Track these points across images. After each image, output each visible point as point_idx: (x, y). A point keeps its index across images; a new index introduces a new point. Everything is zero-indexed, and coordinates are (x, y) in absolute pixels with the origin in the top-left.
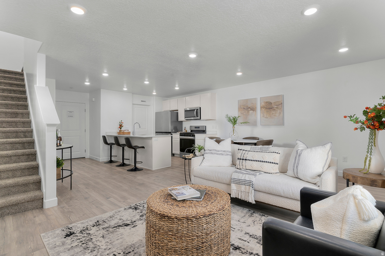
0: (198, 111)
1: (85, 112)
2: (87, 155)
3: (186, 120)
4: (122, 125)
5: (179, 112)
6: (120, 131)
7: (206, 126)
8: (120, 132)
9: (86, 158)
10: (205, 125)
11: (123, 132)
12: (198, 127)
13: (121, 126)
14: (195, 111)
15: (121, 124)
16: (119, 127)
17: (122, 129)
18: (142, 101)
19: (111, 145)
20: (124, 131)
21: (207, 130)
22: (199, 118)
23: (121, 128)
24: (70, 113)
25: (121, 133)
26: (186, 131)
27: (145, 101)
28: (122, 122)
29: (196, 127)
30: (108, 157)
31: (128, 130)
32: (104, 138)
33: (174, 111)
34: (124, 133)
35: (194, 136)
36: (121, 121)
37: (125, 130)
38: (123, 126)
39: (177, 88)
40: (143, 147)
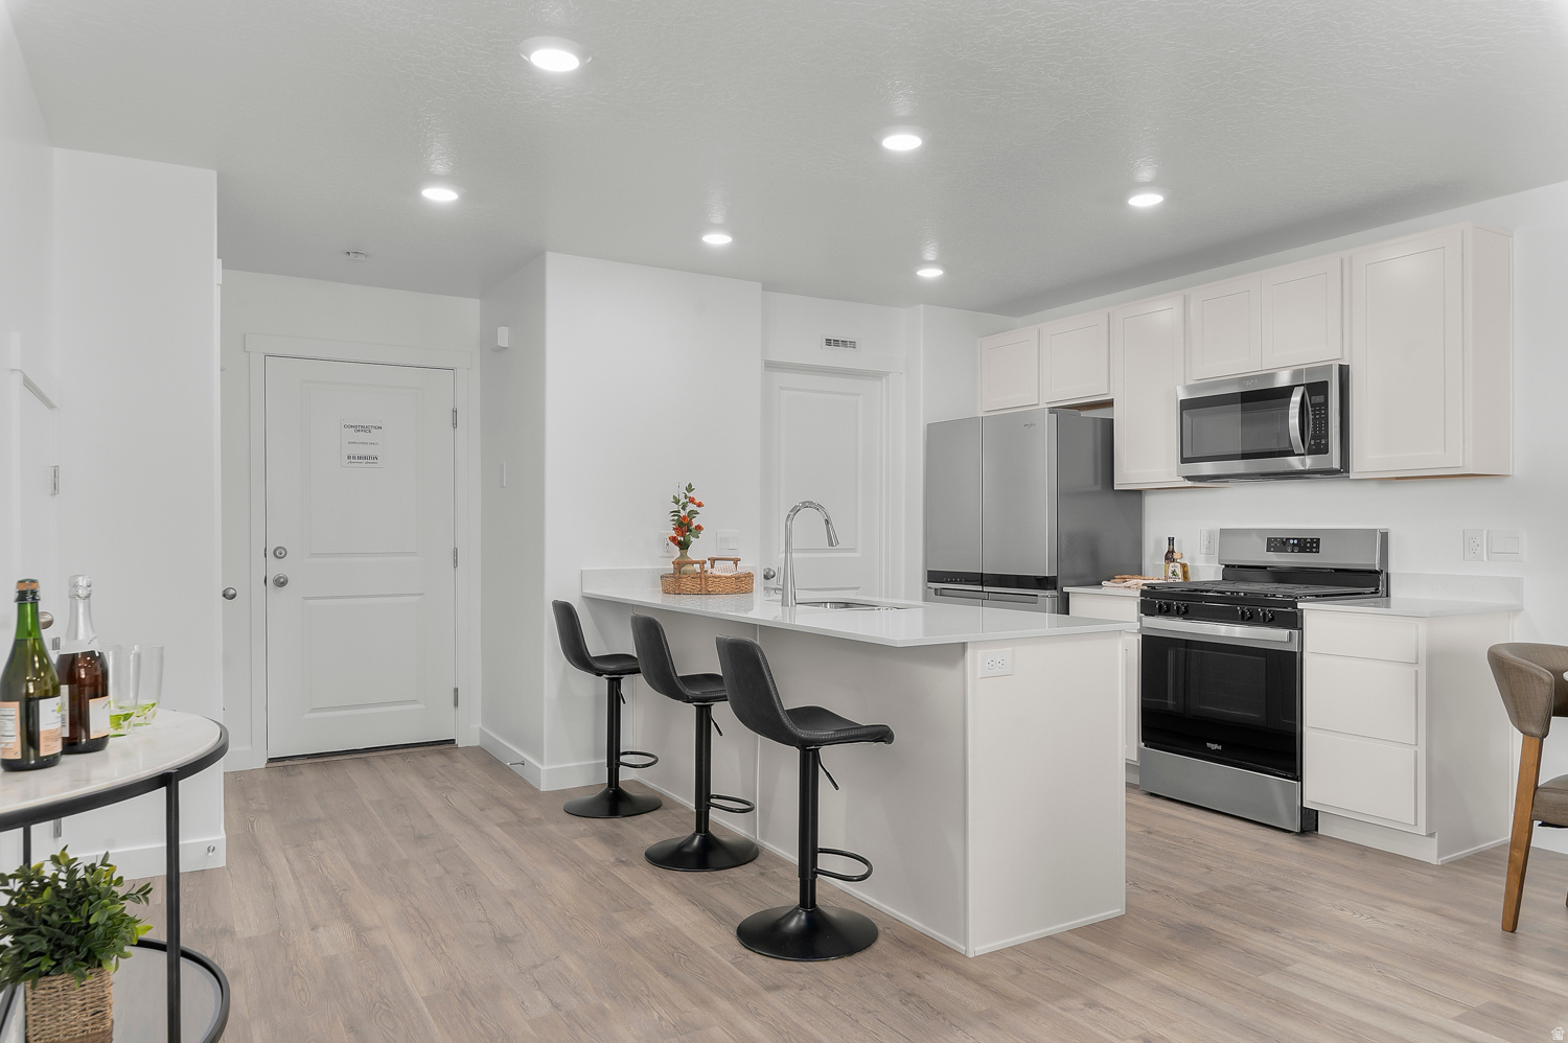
0: (1319, 399)
1: (455, 425)
2: (469, 731)
3: (1189, 478)
4: (695, 523)
5: (1118, 414)
6: (679, 565)
7: (1385, 536)
8: (678, 579)
9: (460, 743)
10: (1380, 526)
11: (702, 576)
12: (1308, 544)
13: (684, 530)
14: (1296, 399)
15: (683, 513)
16: (673, 539)
17: (693, 553)
18: (828, 342)
19: (613, 670)
20: (708, 566)
21: (1393, 569)
22: (1336, 465)
23: (684, 546)
24: (362, 436)
25: (687, 583)
26: (1185, 573)
27: (853, 344)
28: (692, 500)
29: (1278, 544)
30: (596, 755)
31: (736, 561)
32: (566, 616)
33: (1084, 414)
34: (704, 584)
35: (1293, 621)
36: (690, 488)
37: (713, 561)
38: (699, 528)
39: (1145, 201)
40: (882, 735)
